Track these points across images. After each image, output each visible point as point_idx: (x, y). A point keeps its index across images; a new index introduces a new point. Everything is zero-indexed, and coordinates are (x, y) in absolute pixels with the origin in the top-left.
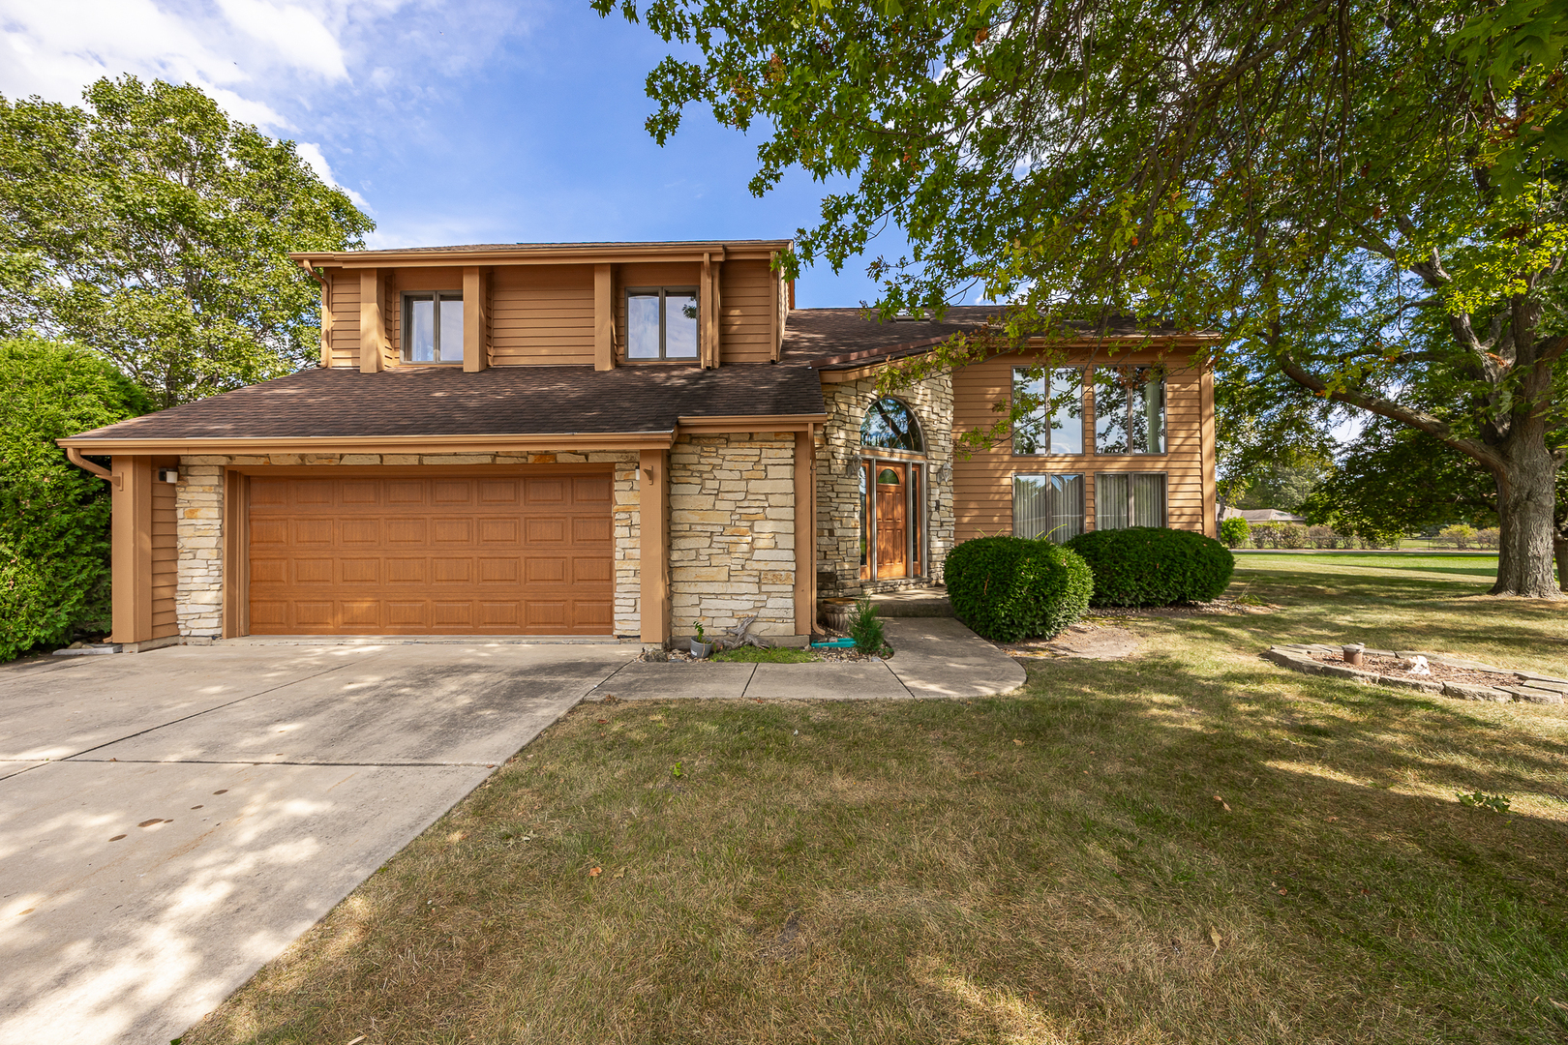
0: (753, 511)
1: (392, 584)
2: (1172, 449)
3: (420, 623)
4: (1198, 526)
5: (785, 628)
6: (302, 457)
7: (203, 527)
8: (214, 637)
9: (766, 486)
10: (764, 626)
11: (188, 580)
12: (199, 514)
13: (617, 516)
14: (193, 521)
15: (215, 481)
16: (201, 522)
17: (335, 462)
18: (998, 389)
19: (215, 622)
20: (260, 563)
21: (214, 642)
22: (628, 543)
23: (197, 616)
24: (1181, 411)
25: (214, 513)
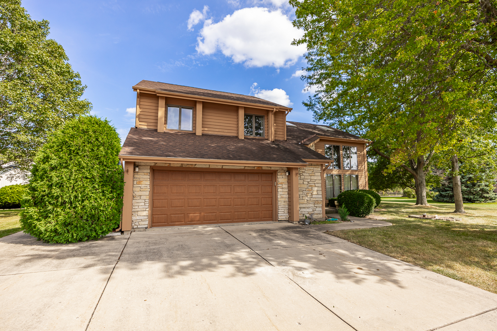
0: (312, 184)
1: (205, 207)
2: (359, 169)
3: (215, 220)
4: (365, 189)
5: (320, 216)
6: (182, 164)
7: (143, 188)
8: (146, 228)
9: (315, 178)
10: (315, 215)
11: (137, 207)
12: (142, 183)
13: (279, 185)
14: (140, 186)
15: (149, 171)
16: (143, 186)
17: (193, 166)
18: (321, 150)
19: (147, 223)
20: (157, 200)
21: (146, 230)
22: (282, 193)
23: (141, 220)
24: (360, 159)
25: (148, 183)
